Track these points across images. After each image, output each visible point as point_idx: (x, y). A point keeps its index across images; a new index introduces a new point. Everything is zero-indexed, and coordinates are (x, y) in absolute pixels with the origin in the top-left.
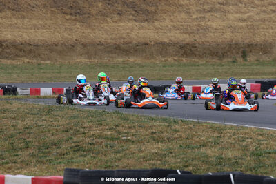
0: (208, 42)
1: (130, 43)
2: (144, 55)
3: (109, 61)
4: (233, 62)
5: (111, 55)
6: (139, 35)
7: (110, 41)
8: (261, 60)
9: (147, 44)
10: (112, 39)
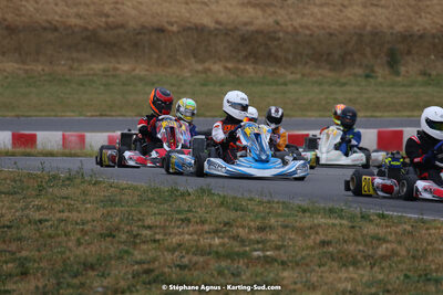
0: (307, 28)
1: (122, 26)
2: (155, 56)
3: (71, 68)
4: (367, 76)
5: (75, 55)
6: (144, 8)
7: (73, 21)
8: (434, 73)
9: (161, 30)
10: (79, 16)
